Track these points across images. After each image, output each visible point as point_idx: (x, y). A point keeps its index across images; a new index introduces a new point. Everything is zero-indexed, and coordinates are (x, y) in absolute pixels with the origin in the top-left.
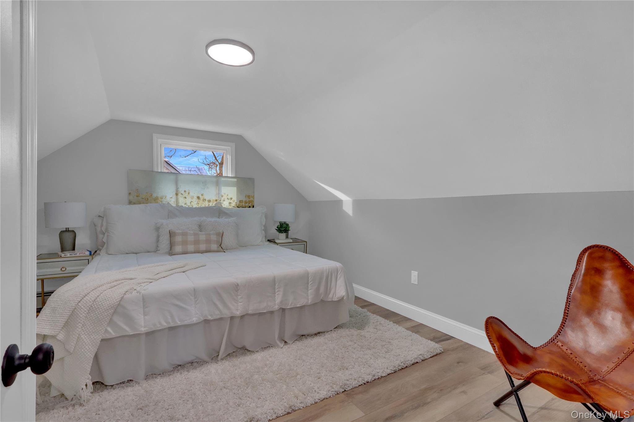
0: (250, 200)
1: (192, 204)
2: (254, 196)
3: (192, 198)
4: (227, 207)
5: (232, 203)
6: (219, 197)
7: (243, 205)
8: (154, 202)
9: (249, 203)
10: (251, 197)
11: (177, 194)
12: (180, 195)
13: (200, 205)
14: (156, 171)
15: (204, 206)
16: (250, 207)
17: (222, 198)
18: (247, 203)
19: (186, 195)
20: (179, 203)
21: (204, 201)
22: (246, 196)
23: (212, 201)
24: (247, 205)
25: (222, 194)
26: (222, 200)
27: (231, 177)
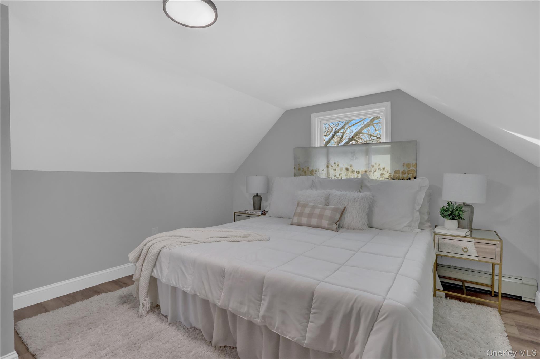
0: (410, 170)
1: (340, 176)
2: (416, 164)
3: (341, 169)
4: (378, 179)
5: (385, 174)
6: (368, 168)
7: (399, 176)
8: (310, 175)
9: (408, 174)
10: (411, 166)
11: (328, 167)
12: (330, 167)
13: (348, 177)
14: (313, 146)
15: (352, 177)
16: (410, 179)
17: (373, 168)
18: (405, 173)
19: (335, 167)
20: (329, 175)
21: (353, 172)
22: (403, 165)
23: (361, 172)
24: (405, 176)
25: (373, 164)
26: (372, 171)
27: (385, 142)
